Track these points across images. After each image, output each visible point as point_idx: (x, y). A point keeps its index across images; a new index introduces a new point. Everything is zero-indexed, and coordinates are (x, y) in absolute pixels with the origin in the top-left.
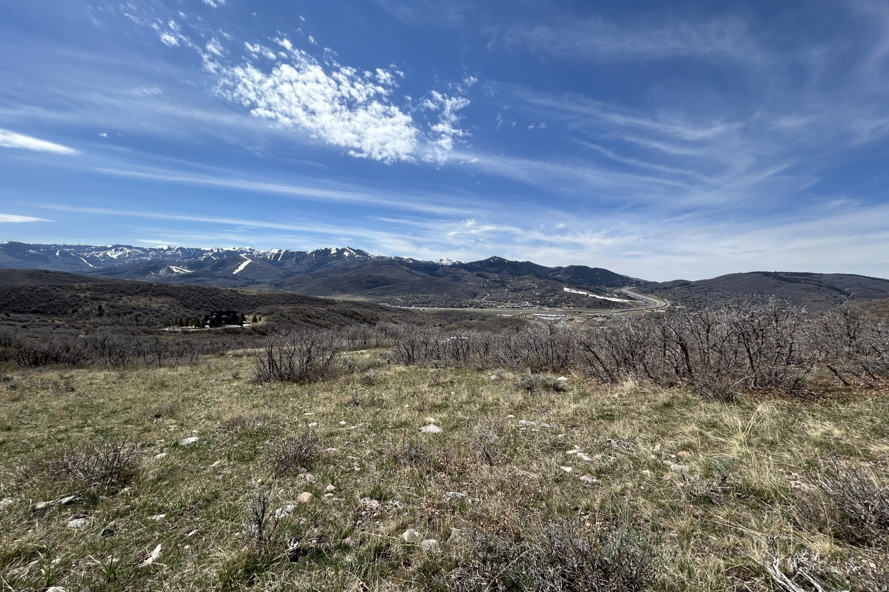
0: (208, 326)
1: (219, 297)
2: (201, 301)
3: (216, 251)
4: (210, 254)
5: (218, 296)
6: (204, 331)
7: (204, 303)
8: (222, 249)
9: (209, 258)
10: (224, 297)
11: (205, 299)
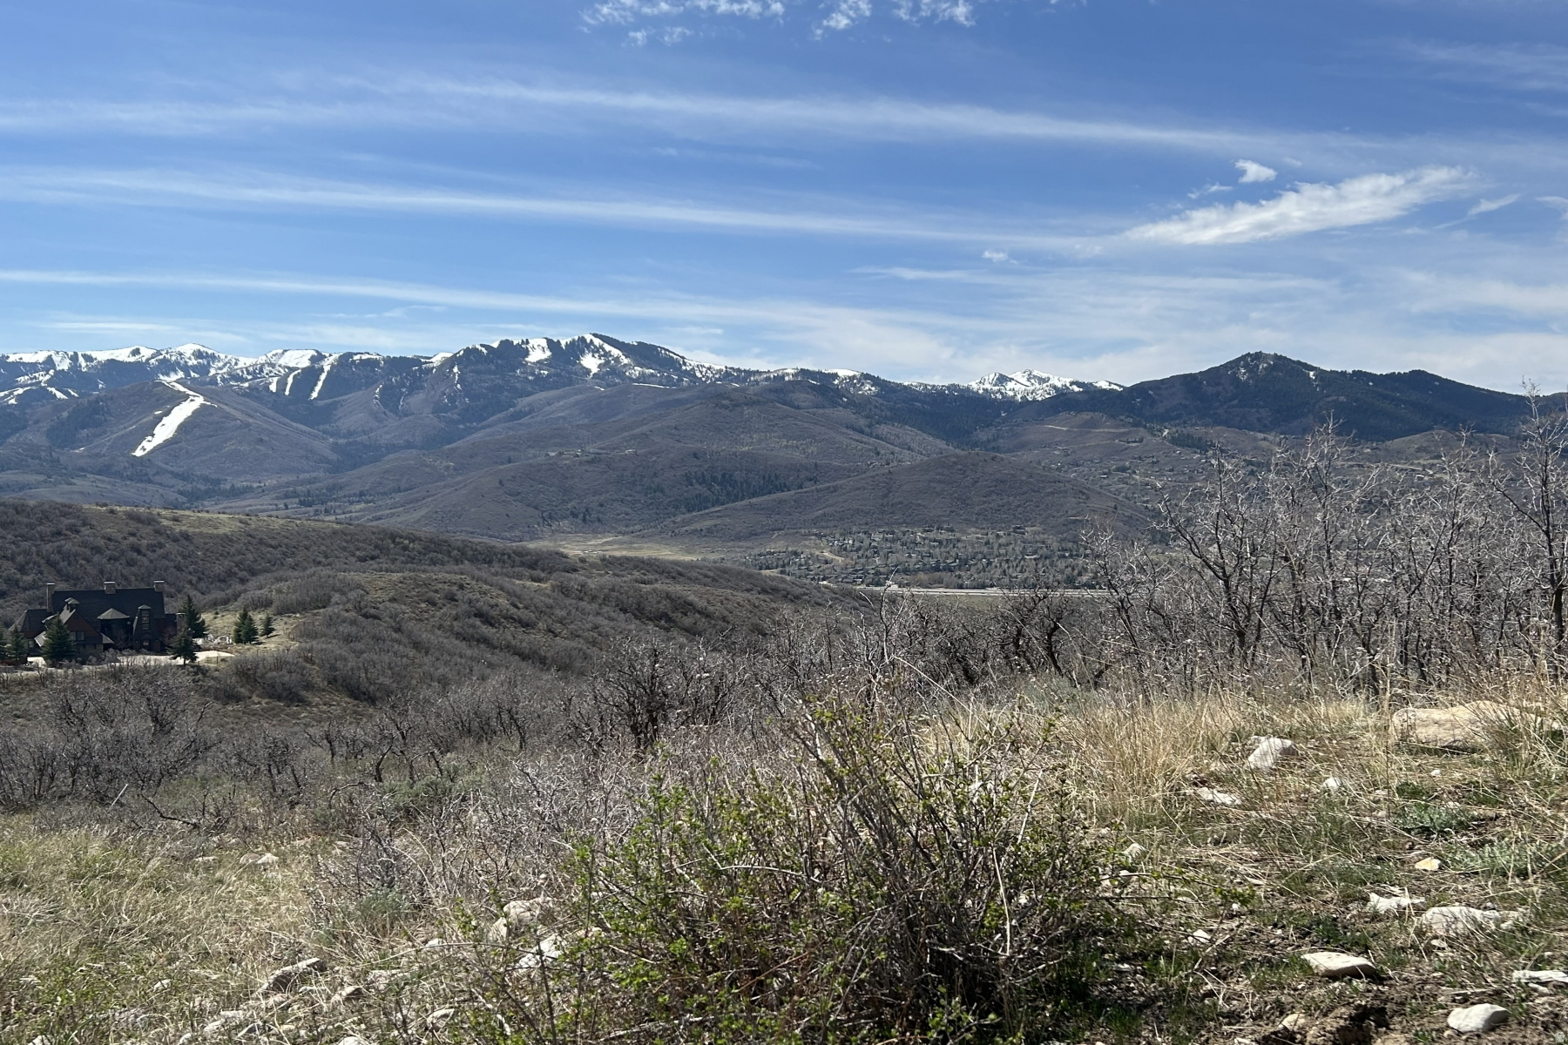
0: (40, 661)
1: (84, 544)
2: (13, 559)
3: (64, 365)
4: (43, 378)
5: (78, 538)
6: (21, 682)
7: (22, 569)
8: (88, 358)
9: (38, 395)
10: (101, 542)
11: (27, 553)
